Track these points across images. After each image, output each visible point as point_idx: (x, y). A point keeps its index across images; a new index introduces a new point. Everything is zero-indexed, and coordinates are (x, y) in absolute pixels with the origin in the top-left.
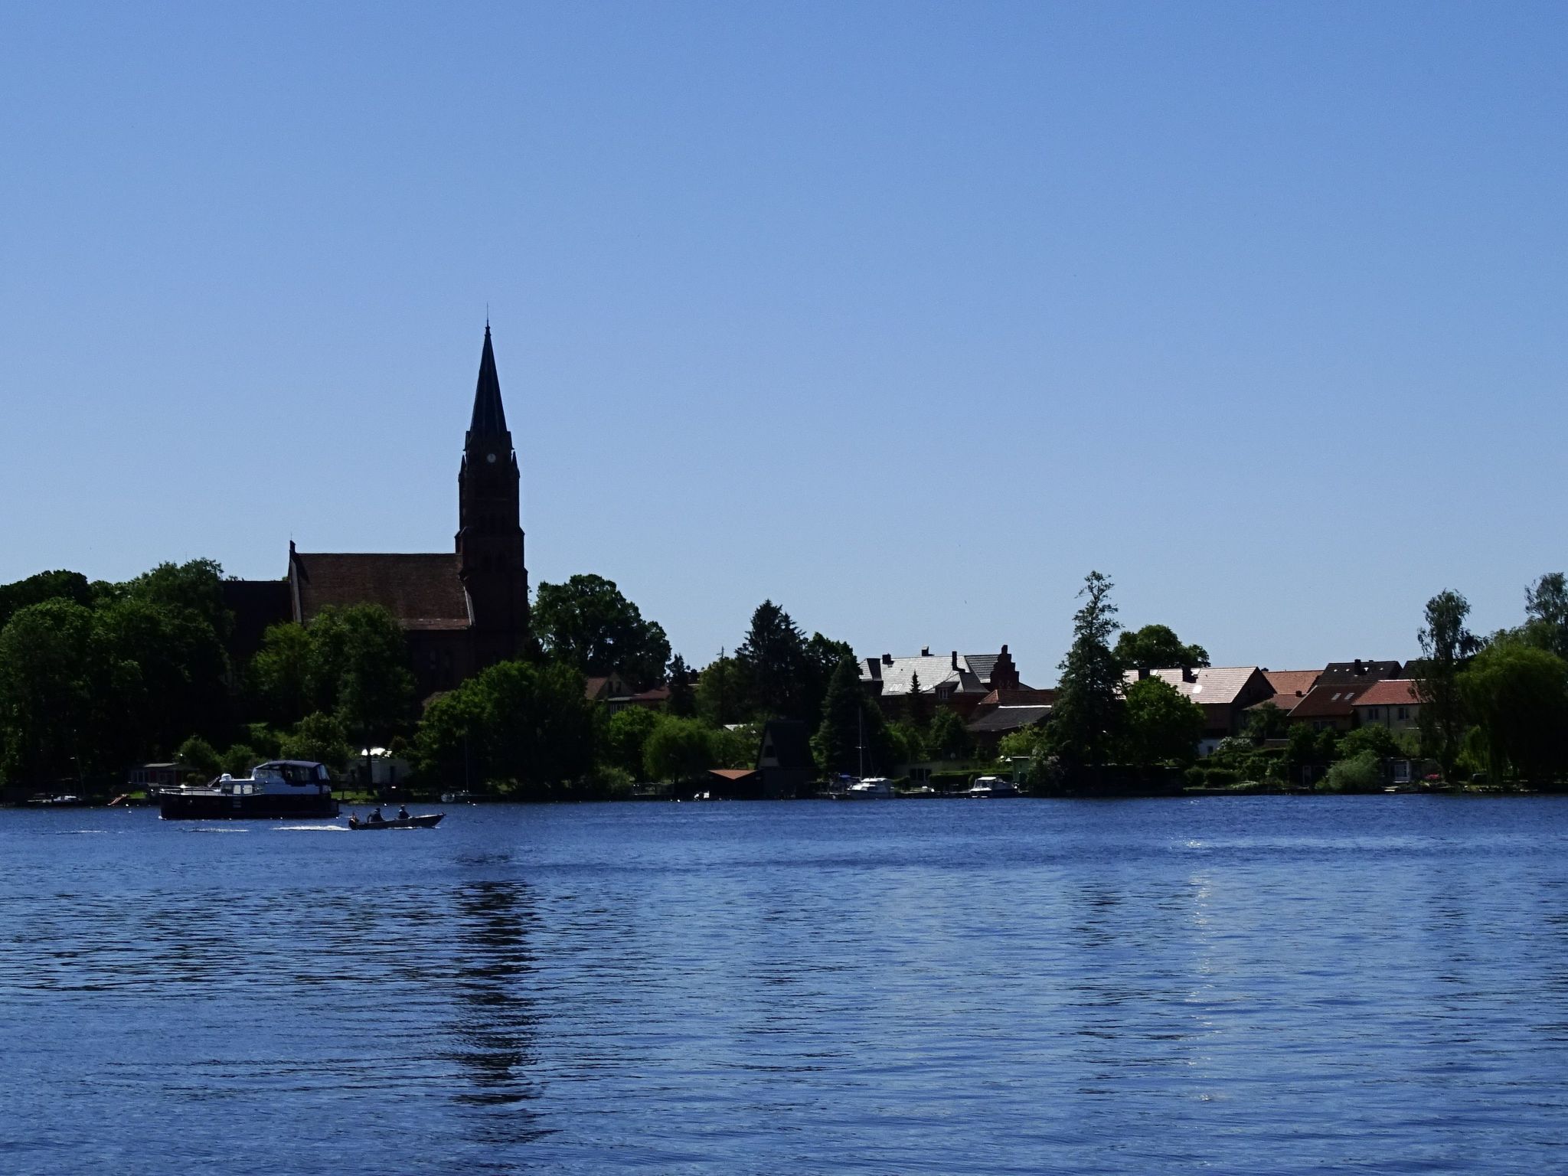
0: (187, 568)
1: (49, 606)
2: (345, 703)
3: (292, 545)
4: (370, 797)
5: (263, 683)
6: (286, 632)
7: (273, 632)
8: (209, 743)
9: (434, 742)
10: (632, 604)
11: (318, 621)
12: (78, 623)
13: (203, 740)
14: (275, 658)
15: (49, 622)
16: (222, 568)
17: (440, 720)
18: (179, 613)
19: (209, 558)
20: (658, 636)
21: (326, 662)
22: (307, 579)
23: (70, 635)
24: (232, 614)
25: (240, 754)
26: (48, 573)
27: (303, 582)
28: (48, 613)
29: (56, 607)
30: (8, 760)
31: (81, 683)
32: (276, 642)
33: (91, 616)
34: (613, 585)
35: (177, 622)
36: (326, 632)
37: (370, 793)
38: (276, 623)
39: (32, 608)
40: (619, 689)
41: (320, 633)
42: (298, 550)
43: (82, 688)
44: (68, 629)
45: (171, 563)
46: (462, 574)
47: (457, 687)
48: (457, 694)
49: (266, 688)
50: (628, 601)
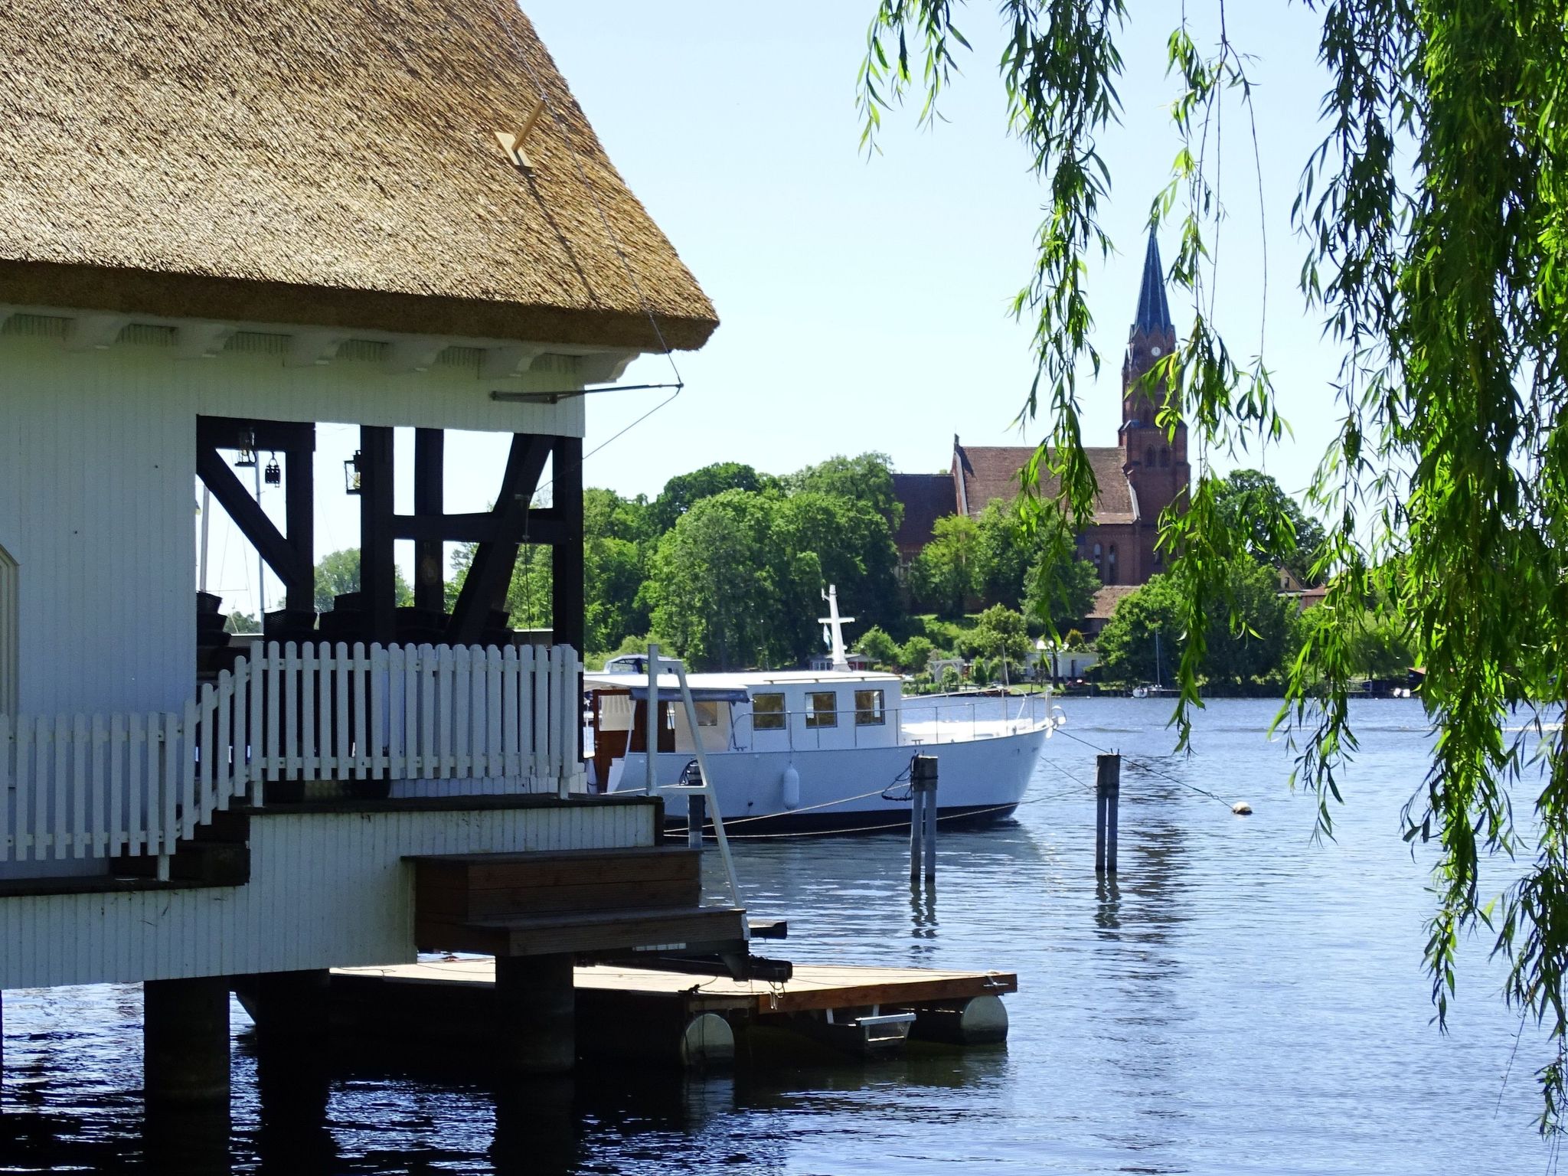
0: (858, 462)
1: (729, 498)
2: (1033, 596)
3: (957, 438)
4: (1056, 691)
5: (934, 575)
6: (956, 525)
7: (941, 525)
8: (889, 634)
9: (1125, 634)
10: (1290, 500)
11: (986, 514)
12: (759, 515)
13: (884, 632)
14: (945, 551)
15: (731, 513)
16: (893, 460)
17: (1130, 612)
18: (852, 506)
19: (880, 451)
20: (1318, 532)
21: (995, 555)
22: (971, 472)
23: (751, 527)
24: (901, 506)
25: (919, 646)
26: (717, 464)
27: (968, 475)
28: (729, 504)
29: (736, 499)
30: (692, 650)
31: (764, 574)
32: (945, 535)
33: (772, 508)
34: (1272, 480)
35: (852, 514)
36: (995, 525)
37: (1056, 686)
38: (945, 516)
39: (713, 501)
40: (1287, 585)
41: (988, 526)
42: (962, 444)
43: (765, 579)
44: (750, 520)
45: (842, 455)
46: (1126, 468)
47: (1146, 582)
48: (1146, 587)
49: (936, 580)
50: (1288, 496)
